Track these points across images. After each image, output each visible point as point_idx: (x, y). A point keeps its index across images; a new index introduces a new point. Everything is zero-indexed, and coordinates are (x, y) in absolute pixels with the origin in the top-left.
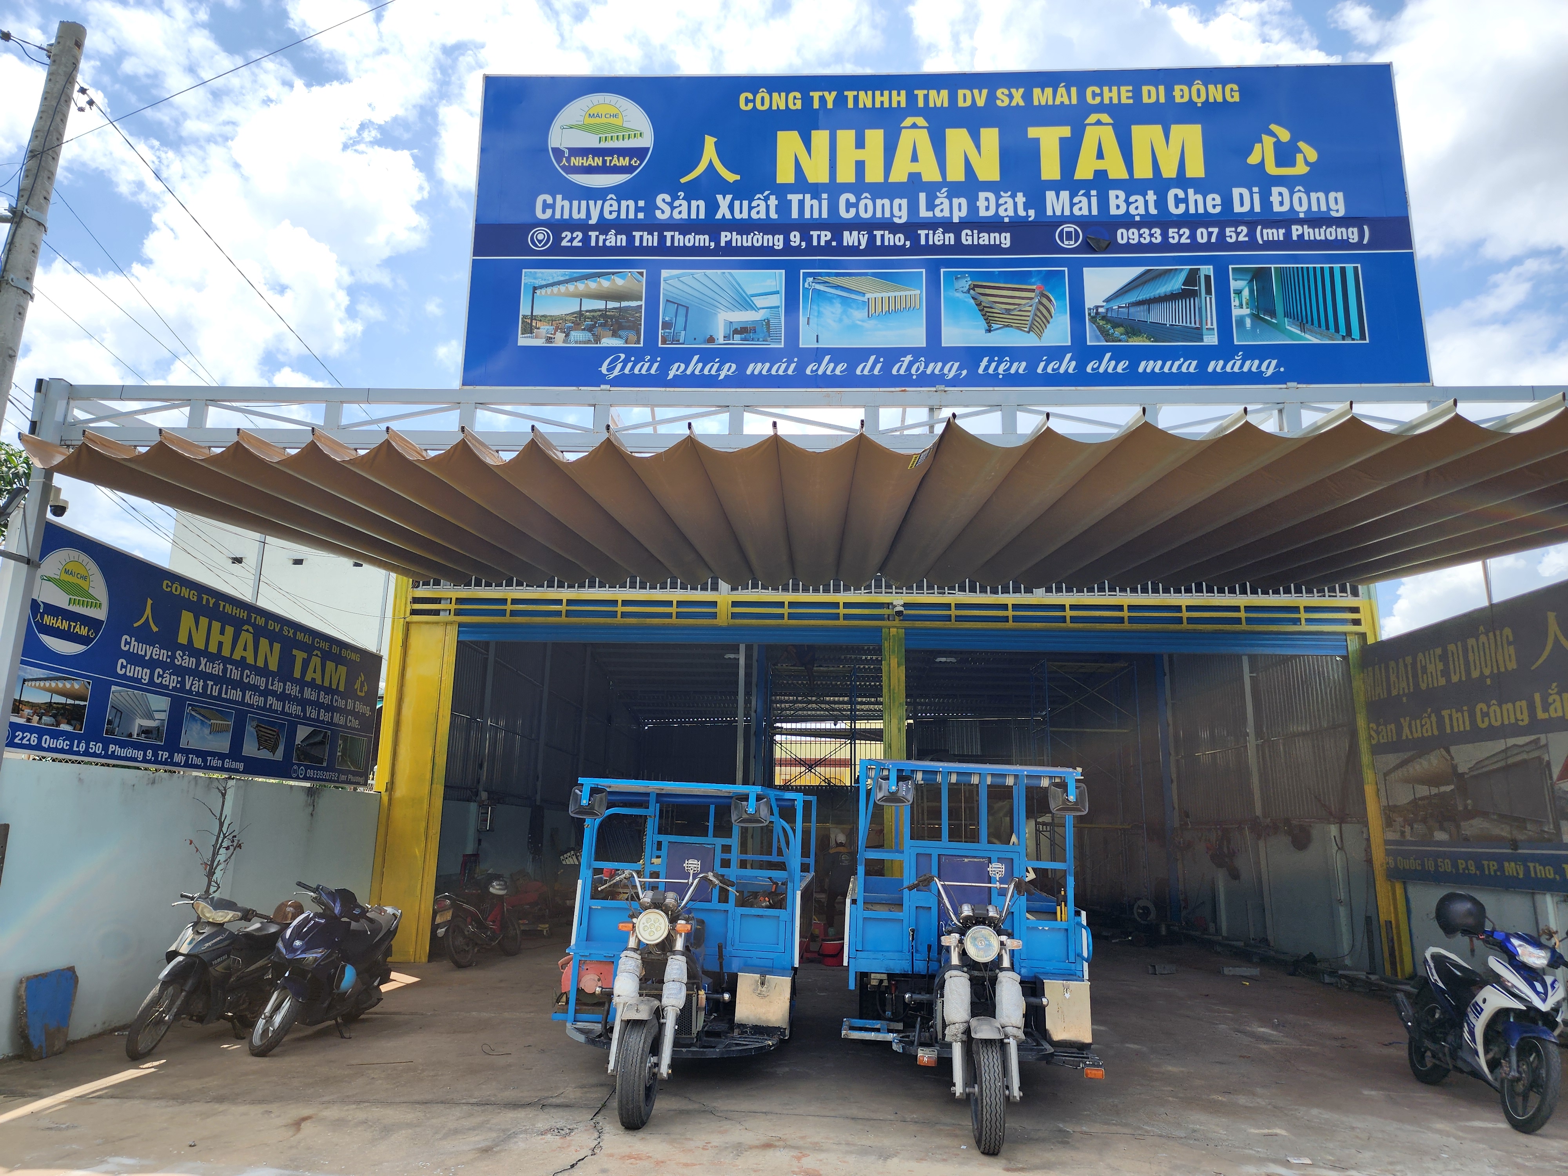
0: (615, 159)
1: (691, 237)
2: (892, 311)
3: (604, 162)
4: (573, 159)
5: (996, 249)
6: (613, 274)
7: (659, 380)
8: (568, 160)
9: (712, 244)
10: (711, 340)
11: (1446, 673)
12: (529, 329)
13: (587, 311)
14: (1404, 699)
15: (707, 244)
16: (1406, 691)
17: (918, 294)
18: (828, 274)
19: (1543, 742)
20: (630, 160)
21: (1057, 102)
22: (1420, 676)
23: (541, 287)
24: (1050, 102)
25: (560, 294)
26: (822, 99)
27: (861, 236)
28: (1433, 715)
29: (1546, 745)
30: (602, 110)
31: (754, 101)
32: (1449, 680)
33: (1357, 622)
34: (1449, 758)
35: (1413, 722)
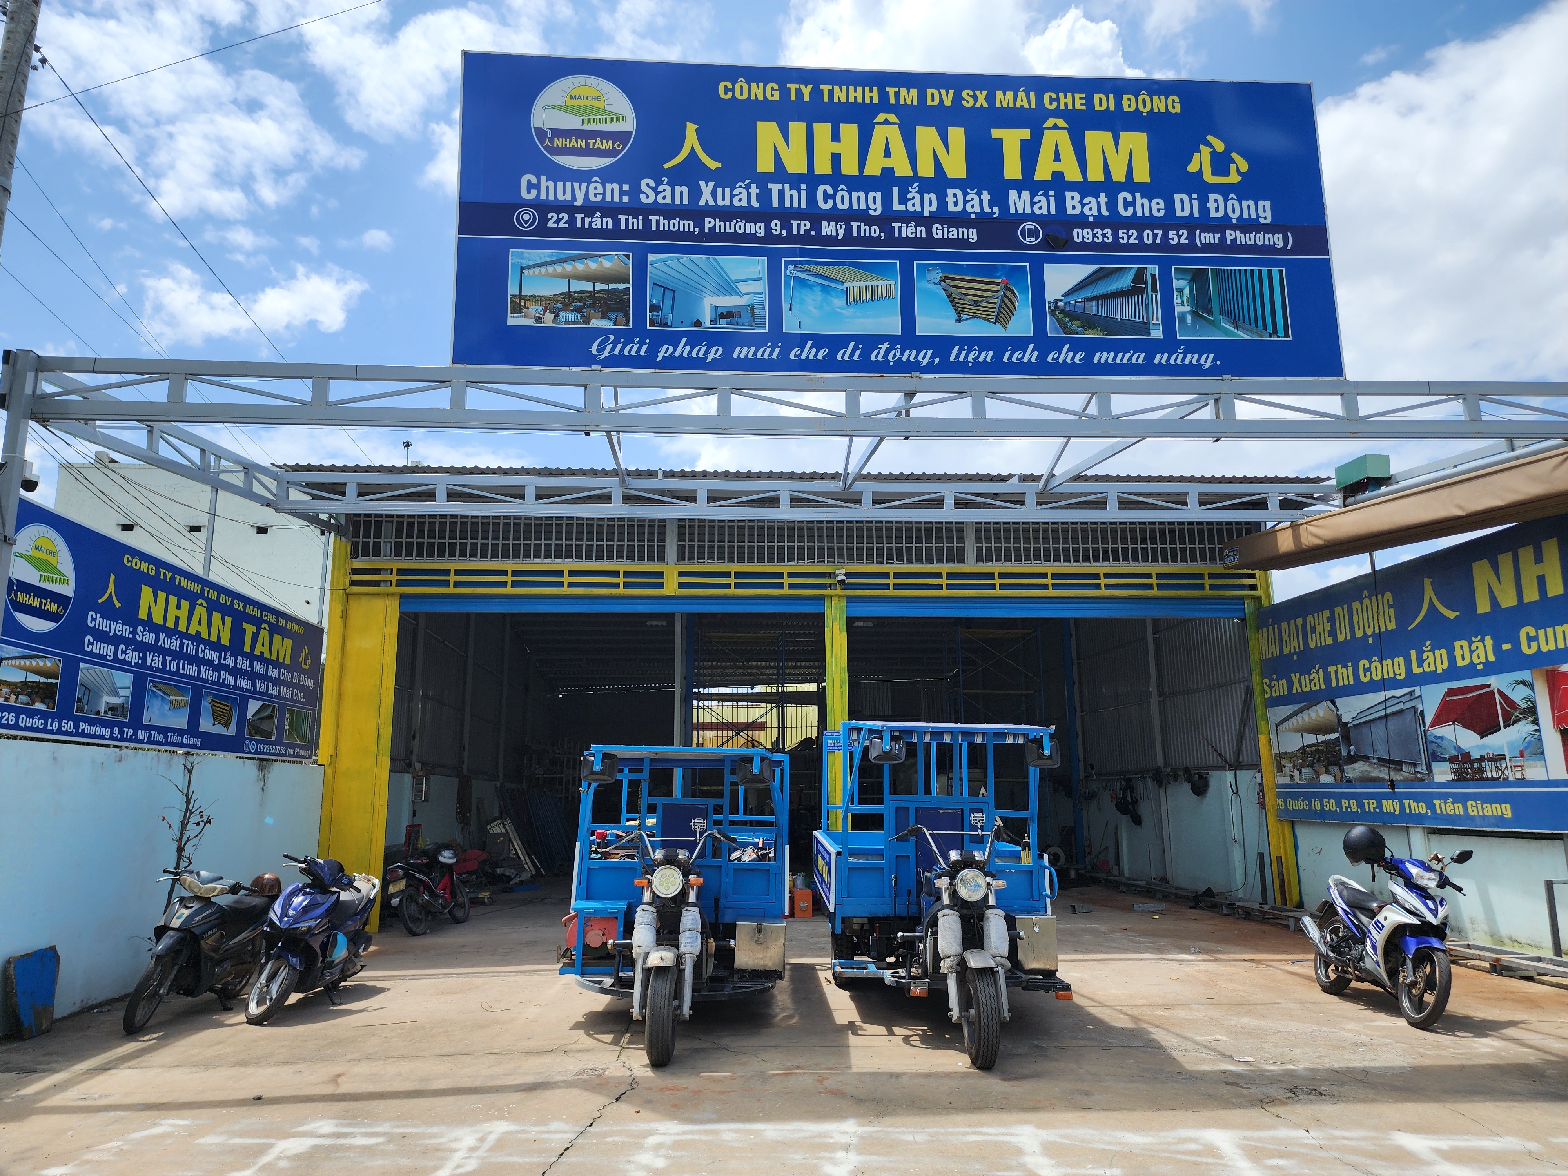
0: (599, 142)
1: (676, 222)
2: (870, 298)
3: (588, 144)
4: (556, 140)
5: (964, 243)
6: (600, 256)
7: (648, 362)
8: (552, 141)
9: (697, 230)
10: (698, 323)
11: (1333, 633)
12: (518, 309)
13: (575, 292)
14: (1295, 657)
15: (691, 230)
16: (1297, 650)
17: (894, 283)
18: (809, 263)
19: (1417, 694)
20: (613, 144)
21: (1018, 106)
22: (1309, 636)
23: (529, 267)
24: (1011, 106)
25: (547, 275)
26: (799, 92)
27: (838, 227)
28: (1321, 671)
29: (1420, 696)
30: (584, 92)
31: (733, 90)
32: (1335, 639)
33: (1253, 587)
34: (1334, 709)
35: (1303, 677)
